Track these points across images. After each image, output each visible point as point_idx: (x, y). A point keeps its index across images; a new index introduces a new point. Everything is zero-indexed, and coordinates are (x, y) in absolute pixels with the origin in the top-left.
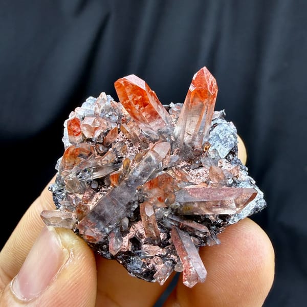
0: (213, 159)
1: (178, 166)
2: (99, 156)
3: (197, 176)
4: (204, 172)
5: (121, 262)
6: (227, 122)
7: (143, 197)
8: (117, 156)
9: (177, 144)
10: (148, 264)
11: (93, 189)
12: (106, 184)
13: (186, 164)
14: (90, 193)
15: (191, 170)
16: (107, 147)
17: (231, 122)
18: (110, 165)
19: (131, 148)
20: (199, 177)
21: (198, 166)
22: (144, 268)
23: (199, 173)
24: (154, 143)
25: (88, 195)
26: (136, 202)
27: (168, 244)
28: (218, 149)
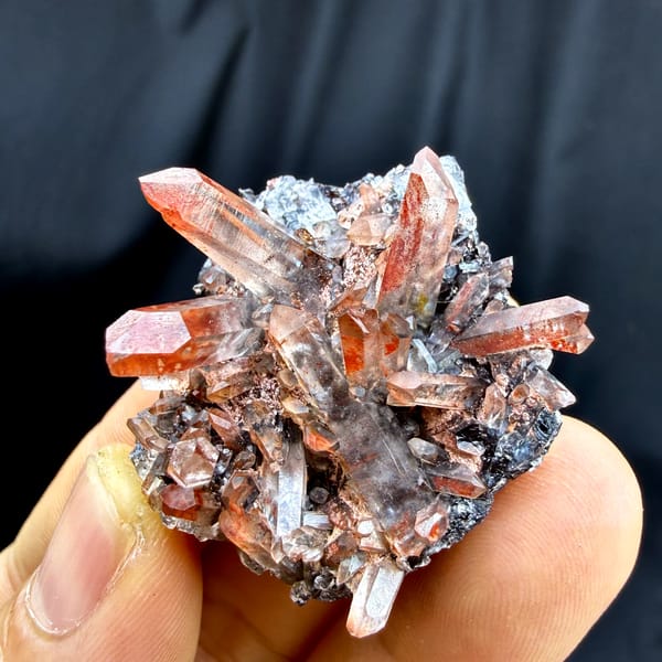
0: (332, 233)
1: (328, 305)
2: (261, 469)
3: (358, 273)
4: (355, 257)
5: (503, 481)
6: (264, 189)
7: (375, 391)
8: (270, 426)
9: (283, 294)
10: (522, 421)
11: (328, 500)
12: (324, 468)
13: (327, 288)
14: (334, 509)
15: (342, 283)
16: (245, 445)
17: (269, 183)
18: (286, 446)
19: (263, 393)
20: (361, 269)
21: (339, 267)
22: (527, 431)
23: (354, 269)
24: (266, 343)
25: (338, 515)
26: (382, 410)
27: (487, 366)
28: (315, 220)
